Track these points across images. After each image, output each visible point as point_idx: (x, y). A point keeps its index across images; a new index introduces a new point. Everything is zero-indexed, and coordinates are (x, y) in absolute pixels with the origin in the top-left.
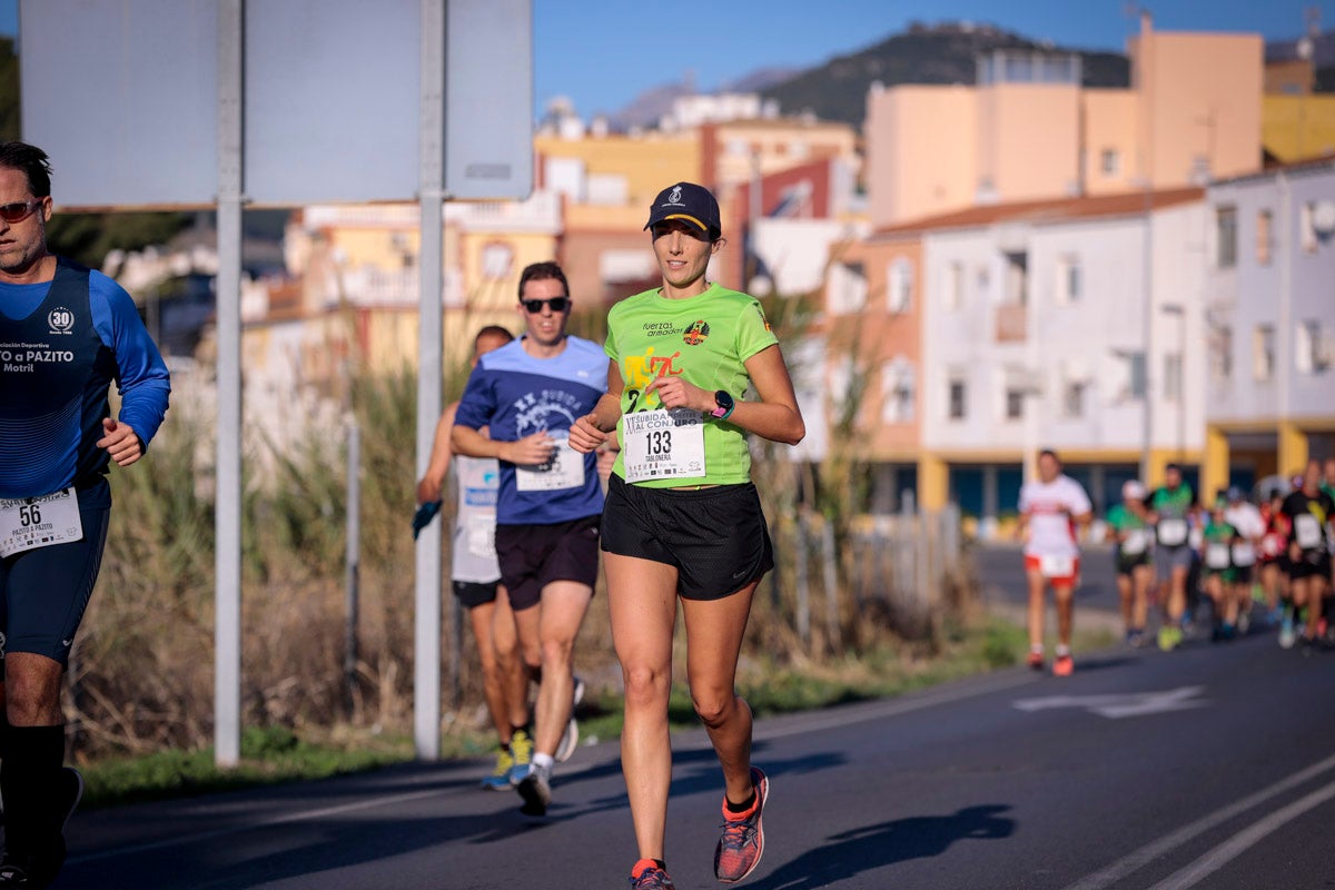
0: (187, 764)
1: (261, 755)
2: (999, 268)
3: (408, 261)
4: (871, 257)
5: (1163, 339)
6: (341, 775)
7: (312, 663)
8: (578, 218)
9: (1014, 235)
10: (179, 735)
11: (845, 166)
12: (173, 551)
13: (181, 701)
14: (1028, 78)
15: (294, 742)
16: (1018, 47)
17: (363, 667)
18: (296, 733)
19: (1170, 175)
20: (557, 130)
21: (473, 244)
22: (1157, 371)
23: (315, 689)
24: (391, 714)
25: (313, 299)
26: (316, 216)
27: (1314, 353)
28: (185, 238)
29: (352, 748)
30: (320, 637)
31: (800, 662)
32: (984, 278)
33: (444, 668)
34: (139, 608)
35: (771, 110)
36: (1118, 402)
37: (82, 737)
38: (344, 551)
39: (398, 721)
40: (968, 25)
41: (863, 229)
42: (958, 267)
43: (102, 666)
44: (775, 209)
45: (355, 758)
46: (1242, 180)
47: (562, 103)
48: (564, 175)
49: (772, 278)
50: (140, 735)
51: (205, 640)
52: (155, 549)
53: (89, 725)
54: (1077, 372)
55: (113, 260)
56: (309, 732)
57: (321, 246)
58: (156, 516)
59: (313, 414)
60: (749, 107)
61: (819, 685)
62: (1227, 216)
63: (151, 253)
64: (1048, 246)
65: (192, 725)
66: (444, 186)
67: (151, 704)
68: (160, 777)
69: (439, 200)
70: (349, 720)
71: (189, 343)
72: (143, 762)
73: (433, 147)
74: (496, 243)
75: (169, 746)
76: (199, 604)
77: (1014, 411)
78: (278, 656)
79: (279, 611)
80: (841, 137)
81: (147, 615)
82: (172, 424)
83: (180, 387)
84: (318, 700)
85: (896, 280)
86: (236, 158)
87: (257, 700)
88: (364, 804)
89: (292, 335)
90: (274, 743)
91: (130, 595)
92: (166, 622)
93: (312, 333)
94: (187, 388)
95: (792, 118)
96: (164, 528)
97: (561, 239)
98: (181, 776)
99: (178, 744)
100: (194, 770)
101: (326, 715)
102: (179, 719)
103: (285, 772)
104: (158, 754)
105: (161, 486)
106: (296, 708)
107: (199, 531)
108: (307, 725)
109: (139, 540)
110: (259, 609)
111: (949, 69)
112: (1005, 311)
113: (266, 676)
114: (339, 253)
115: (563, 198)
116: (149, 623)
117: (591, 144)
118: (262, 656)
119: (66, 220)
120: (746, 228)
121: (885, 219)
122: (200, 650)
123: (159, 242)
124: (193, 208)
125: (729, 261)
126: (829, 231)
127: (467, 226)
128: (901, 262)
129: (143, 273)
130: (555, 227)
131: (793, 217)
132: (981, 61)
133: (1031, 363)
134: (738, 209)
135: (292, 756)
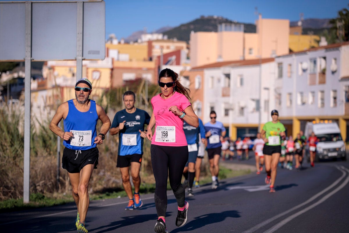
0: (16, 202)
1: (35, 201)
2: (223, 78)
3: (73, 75)
4: (191, 75)
5: (264, 96)
6: (55, 205)
7: (48, 177)
8: (116, 65)
9: (227, 70)
10: (14, 195)
11: (184, 52)
12: (13, 148)
13: (14, 187)
14: (230, 30)
15: (43, 197)
16: (228, 22)
17: (61, 178)
18: (44, 195)
19: (266, 55)
20: (112, 42)
21: (90, 71)
22: (262, 104)
23: (49, 184)
24: (68, 190)
25: (49, 84)
26: (50, 63)
27: (302, 100)
28: (17, 68)
29: (58, 198)
30: (50, 170)
32: (219, 80)
34: (5, 163)
35: (166, 37)
36: (253, 112)
38: (57, 148)
39: (70, 192)
40: (215, 17)
41: (189, 68)
42: (212, 78)
44: (167, 63)
45: (59, 201)
46: (284, 56)
47: (113, 35)
48: (113, 53)
50: (4, 195)
51: (21, 171)
52: (8, 148)
54: (242, 104)
56: (47, 195)
57: (52, 71)
58: (9, 140)
59: (49, 113)
60: (160, 37)
62: (280, 65)
63: (8, 73)
64: (235, 72)
65: (17, 192)
66: (83, 56)
67: (7, 187)
68: (9, 206)
69: (81, 60)
70: (57, 191)
71: (18, 95)
72: (5, 202)
73: (80, 46)
74: (96, 70)
75: (11, 198)
76: (20, 162)
77: (227, 114)
78: (40, 175)
79: (40, 164)
80: (183, 45)
81: (6, 164)
82: (13, 116)
83: (15, 107)
84: (50, 186)
85: (197, 81)
86: (30, 48)
87: (34, 186)
88: (61, 213)
89: (44, 93)
90: (38, 197)
91: (2, 159)
92: (11, 166)
93: (49, 93)
94: (17, 106)
95: (171, 40)
96: (11, 142)
97: (112, 69)
98: (14, 205)
99: (14, 198)
100: (18, 204)
101: (52, 190)
102: (14, 191)
103: (41, 204)
104: (9, 200)
105: (10, 132)
106: (44, 188)
107: (20, 143)
108: (47, 193)
109: (4, 145)
110: (35, 163)
111: (211, 28)
112: (224, 89)
113: (36, 180)
114: (56, 73)
115: (113, 59)
116: (7, 167)
117: (120, 46)
118: (35, 175)
120: (159, 67)
121: (194, 66)
122: (20, 173)
123: (10, 70)
124: (19, 61)
125: (155, 76)
126: (180, 68)
127: (88, 66)
128: (198, 76)
129: (6, 78)
130: (111, 67)
131: (171, 65)
132: (219, 25)
133: (231, 102)
134: (157, 62)
135: (43, 201)
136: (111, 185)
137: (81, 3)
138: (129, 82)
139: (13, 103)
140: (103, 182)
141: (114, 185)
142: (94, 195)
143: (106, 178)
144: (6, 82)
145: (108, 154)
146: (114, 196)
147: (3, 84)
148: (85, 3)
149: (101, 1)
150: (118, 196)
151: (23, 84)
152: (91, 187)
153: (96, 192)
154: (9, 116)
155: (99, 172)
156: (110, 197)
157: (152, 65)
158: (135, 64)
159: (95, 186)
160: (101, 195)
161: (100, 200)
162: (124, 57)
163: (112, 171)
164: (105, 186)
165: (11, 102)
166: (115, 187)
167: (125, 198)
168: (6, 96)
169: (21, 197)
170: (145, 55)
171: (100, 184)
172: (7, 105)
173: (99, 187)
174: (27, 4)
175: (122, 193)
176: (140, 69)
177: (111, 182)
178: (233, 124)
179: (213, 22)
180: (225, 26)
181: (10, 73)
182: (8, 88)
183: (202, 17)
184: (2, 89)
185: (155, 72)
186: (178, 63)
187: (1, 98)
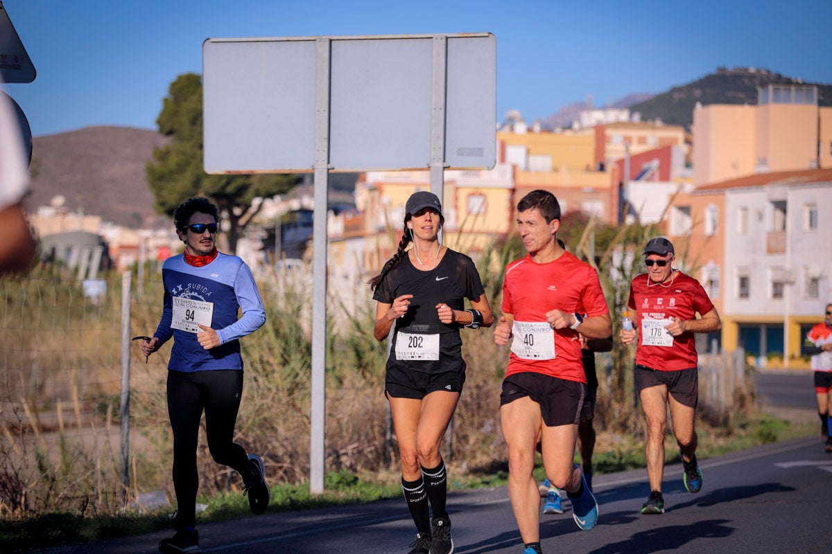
0: (294, 492)
1: (337, 488)
2: (769, 209)
4: (694, 203)
6: (381, 500)
7: (367, 435)
8: (523, 180)
9: (779, 192)
10: (290, 475)
11: (680, 150)
12: (288, 369)
13: (291, 456)
14: (787, 100)
15: (356, 479)
16: (782, 82)
18: (358, 475)
20: (512, 129)
21: (463, 194)
23: (368, 450)
25: (370, 225)
26: (373, 177)
28: (298, 189)
29: (389, 483)
30: (371, 420)
32: (760, 216)
34: (268, 401)
35: (637, 118)
40: (752, 70)
41: (689, 187)
42: (745, 209)
43: (247, 436)
44: (638, 176)
47: (515, 113)
48: (516, 154)
49: (636, 216)
51: (306, 420)
52: (276, 368)
54: (815, 271)
55: (256, 202)
56: (364, 475)
57: (376, 194)
58: (278, 350)
60: (624, 116)
63: (278, 198)
64: (797, 198)
65: (297, 469)
66: (444, 161)
67: (274, 457)
69: (442, 168)
70: (387, 467)
71: (299, 249)
73: (439, 137)
74: (476, 193)
75: (284, 481)
76: (302, 400)
77: (778, 293)
78: (347, 429)
79: (348, 404)
80: (677, 134)
81: (272, 406)
82: (289, 296)
83: (293, 275)
84: (370, 456)
85: (708, 216)
86: (326, 144)
87: (335, 455)
89: (358, 246)
90: (344, 481)
91: (263, 394)
92: (283, 410)
93: (369, 245)
94: (298, 276)
95: (650, 123)
96: (282, 356)
97: (513, 190)
98: (290, 499)
99: (289, 480)
100: (298, 495)
101: (375, 465)
102: (290, 466)
103: (350, 498)
104: (277, 486)
105: (281, 331)
106: (358, 460)
107: (303, 357)
108: (363, 470)
109: (268, 363)
110: (336, 403)
111: (741, 95)
112: (771, 235)
113: (340, 442)
114: (385, 199)
115: (514, 168)
116: (273, 410)
117: (531, 136)
118: (338, 430)
119: (230, 178)
120: (621, 186)
121: (702, 182)
122: (304, 427)
123: (282, 192)
124: (301, 172)
125: (612, 205)
126: (670, 188)
127: (459, 183)
128: (712, 206)
129: (273, 210)
130: (510, 184)
131: (648, 180)
132: (760, 90)
133: (788, 266)
134: (616, 174)
135: (354, 489)
137: (442, 39)
139: (289, 267)
140: (492, 447)
142: (471, 477)
143: (498, 439)
144: (273, 220)
147: (268, 225)
148: (449, 39)
149: (487, 35)
151: (309, 224)
152: (464, 458)
153: (475, 471)
154: (280, 295)
155: (481, 425)
157: (605, 180)
158: (565, 180)
159: (474, 457)
160: (487, 478)
161: (485, 488)
162: (541, 163)
164: (496, 457)
165: (283, 264)
168: (273, 251)
169: (305, 480)
170: (589, 158)
171: (484, 453)
172: (274, 273)
173: (482, 460)
174: (319, 44)
176: (577, 189)
178: (791, 317)
179: (746, 81)
180: (775, 90)
181: (283, 200)
182: (278, 233)
183: (722, 70)
184: (264, 234)
185: (612, 196)
186: (665, 176)
187: (261, 255)
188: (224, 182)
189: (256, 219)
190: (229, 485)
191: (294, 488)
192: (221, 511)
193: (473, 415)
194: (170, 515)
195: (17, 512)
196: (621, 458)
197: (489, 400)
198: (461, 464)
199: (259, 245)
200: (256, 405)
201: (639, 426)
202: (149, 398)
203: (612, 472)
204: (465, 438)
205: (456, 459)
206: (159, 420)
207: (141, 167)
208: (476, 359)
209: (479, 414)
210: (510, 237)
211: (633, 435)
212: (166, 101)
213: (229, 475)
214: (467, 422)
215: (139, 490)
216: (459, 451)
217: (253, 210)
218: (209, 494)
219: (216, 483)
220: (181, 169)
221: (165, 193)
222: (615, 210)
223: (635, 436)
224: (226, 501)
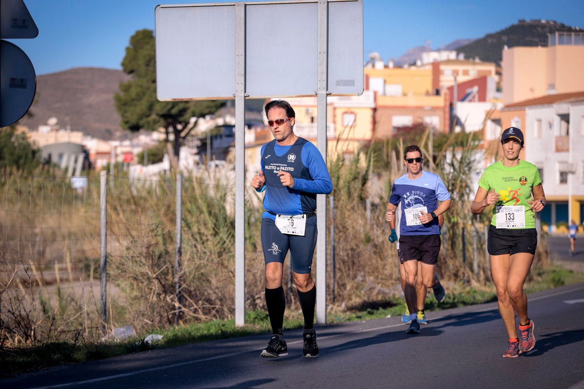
0: (223, 325)
1: (254, 322)
2: (557, 119)
3: (312, 119)
4: (504, 117)
8: (381, 102)
9: (563, 108)
10: (220, 314)
11: (493, 79)
12: (218, 238)
13: (221, 300)
14: (569, 43)
16: (565, 30)
20: (373, 66)
21: (339, 113)
28: (223, 110)
29: (290, 318)
31: (474, 283)
32: (551, 126)
33: (327, 286)
34: (205, 262)
35: (462, 57)
37: (181, 314)
40: (543, 21)
41: (500, 106)
42: (540, 121)
43: (190, 286)
44: (463, 99)
45: (292, 323)
47: (375, 54)
48: (376, 84)
49: (462, 126)
50: (205, 314)
51: (230, 274)
52: (209, 237)
53: (183, 309)
55: (193, 120)
58: (210, 225)
60: (453, 55)
61: (483, 294)
63: (208, 117)
64: (577, 112)
65: (226, 309)
66: (327, 90)
67: (209, 301)
68: (213, 331)
69: (325, 95)
70: (290, 308)
71: (224, 154)
72: (206, 325)
73: (323, 73)
74: (348, 112)
75: (217, 318)
76: (228, 260)
77: (563, 180)
78: (261, 280)
79: (261, 264)
80: (491, 68)
81: (207, 265)
82: (217, 187)
83: (220, 172)
87: (252, 299)
88: (296, 342)
90: (259, 317)
91: (200, 256)
92: (215, 267)
94: (223, 172)
95: (471, 60)
96: (214, 229)
97: (375, 110)
98: (221, 330)
99: (220, 317)
100: (227, 328)
102: (220, 307)
103: (263, 329)
104: (212, 321)
105: (213, 212)
107: (228, 230)
109: (203, 234)
110: (252, 262)
111: (536, 40)
112: (559, 139)
113: (255, 290)
115: (375, 93)
116: (208, 268)
117: (387, 70)
118: (254, 281)
119: (175, 103)
120: (451, 106)
121: (509, 102)
122: (229, 279)
123: (211, 113)
124: (225, 99)
125: (445, 119)
126: (486, 106)
127: (336, 105)
128: (516, 119)
129: (205, 125)
130: (373, 106)
131: (470, 101)
132: (549, 35)
133: (570, 161)
134: (448, 97)
135: (266, 323)
136: (375, 297)
137: (324, 3)
138: (403, 131)
139: (217, 166)
140: (363, 292)
141: (380, 298)
142: (348, 313)
143: (367, 286)
144: (205, 133)
145: (369, 246)
146: (380, 314)
147: (201, 137)
148: (330, 4)
150: (386, 315)
151: (232, 135)
152: (343, 300)
153: (351, 309)
154: (211, 186)
155: (355, 277)
156: (374, 317)
157: (440, 101)
158: (411, 101)
159: (350, 299)
160: (360, 314)
161: (359, 321)
162: (395, 90)
163: (376, 274)
164: (366, 298)
165: (213, 164)
166: (382, 301)
167: (398, 317)
168: (206, 155)
169: (231, 317)
170: (429, 86)
171: (357, 296)
172: (207, 170)
173: (356, 301)
174: (237, 8)
175: (393, 309)
176: (420, 108)
177: (375, 292)
178: (573, 197)
179: (539, 29)
180: (560, 35)
181: (211, 119)
182: (208, 142)
183: (522, 21)
184: (198, 143)
185: (445, 112)
186: (482, 98)
187: (197, 158)
188: (170, 106)
189: (193, 132)
190: (178, 321)
191: (224, 323)
192: (172, 340)
193: (349, 269)
194: (137, 343)
195: (28, 342)
196: (454, 299)
197: (360, 259)
198: (342, 304)
199: (195, 151)
200: (196, 264)
201: (466, 275)
202: (121, 260)
203: (448, 308)
204: (344, 285)
205: (338, 301)
206: (127, 276)
207: (111, 96)
208: (350, 230)
209: (353, 268)
210: (373, 142)
211: (462, 282)
212: (127, 49)
213: (177, 314)
214: (345, 274)
215: (114, 325)
216: (339, 295)
217: (190, 126)
218: (164, 327)
219: (168, 319)
220: (139, 97)
221: (128, 115)
222: (448, 122)
223: (464, 283)
224: (176, 333)
